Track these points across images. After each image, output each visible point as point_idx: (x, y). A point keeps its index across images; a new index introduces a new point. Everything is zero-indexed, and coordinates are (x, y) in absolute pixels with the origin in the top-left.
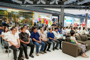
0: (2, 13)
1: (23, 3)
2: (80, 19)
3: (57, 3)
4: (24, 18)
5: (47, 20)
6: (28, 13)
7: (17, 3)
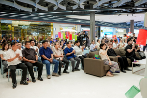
0: (5, 28)
1: (33, 10)
2: (125, 30)
3: (82, 7)
4: (38, 33)
5: (71, 34)
6: (43, 25)
7: (25, 11)
